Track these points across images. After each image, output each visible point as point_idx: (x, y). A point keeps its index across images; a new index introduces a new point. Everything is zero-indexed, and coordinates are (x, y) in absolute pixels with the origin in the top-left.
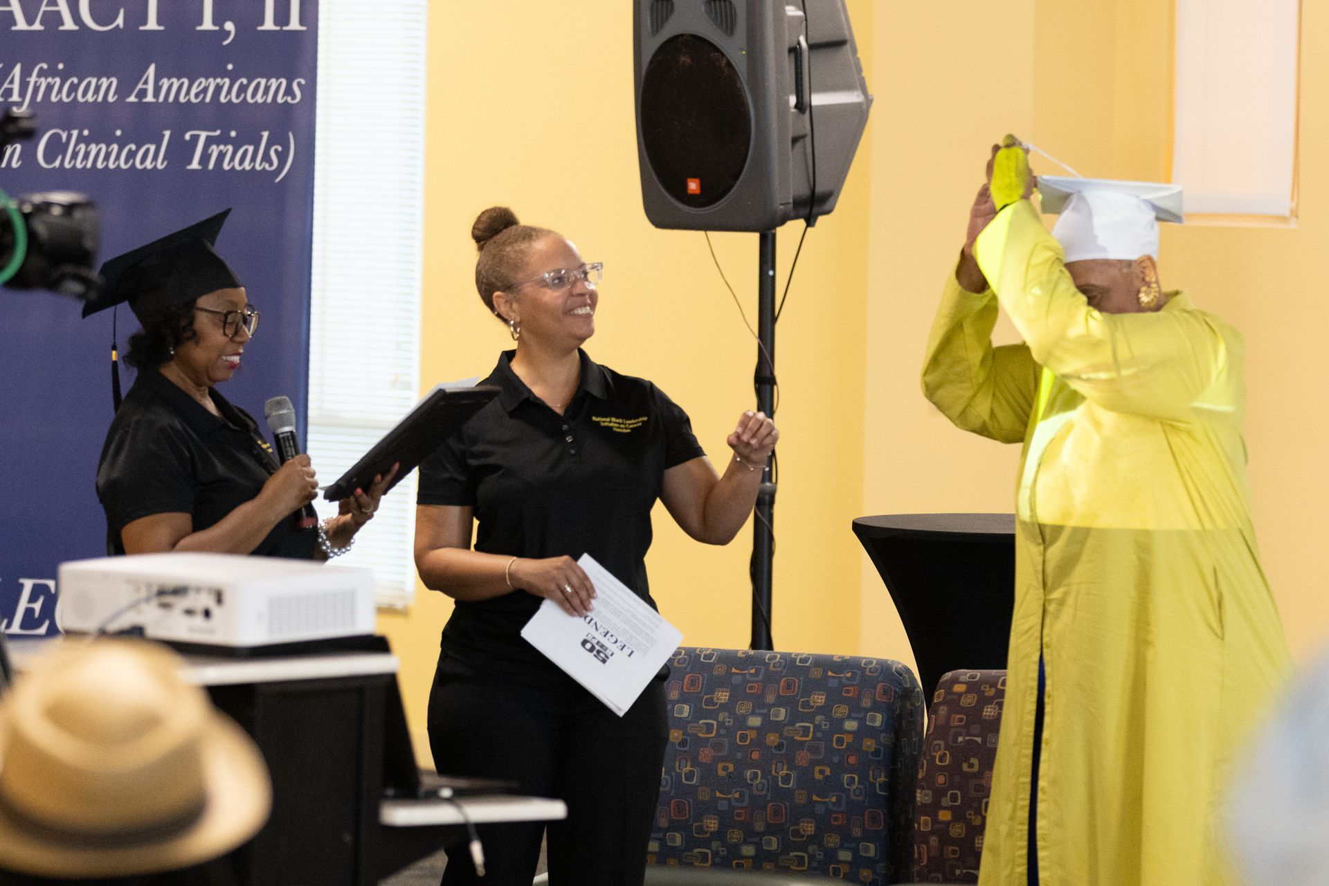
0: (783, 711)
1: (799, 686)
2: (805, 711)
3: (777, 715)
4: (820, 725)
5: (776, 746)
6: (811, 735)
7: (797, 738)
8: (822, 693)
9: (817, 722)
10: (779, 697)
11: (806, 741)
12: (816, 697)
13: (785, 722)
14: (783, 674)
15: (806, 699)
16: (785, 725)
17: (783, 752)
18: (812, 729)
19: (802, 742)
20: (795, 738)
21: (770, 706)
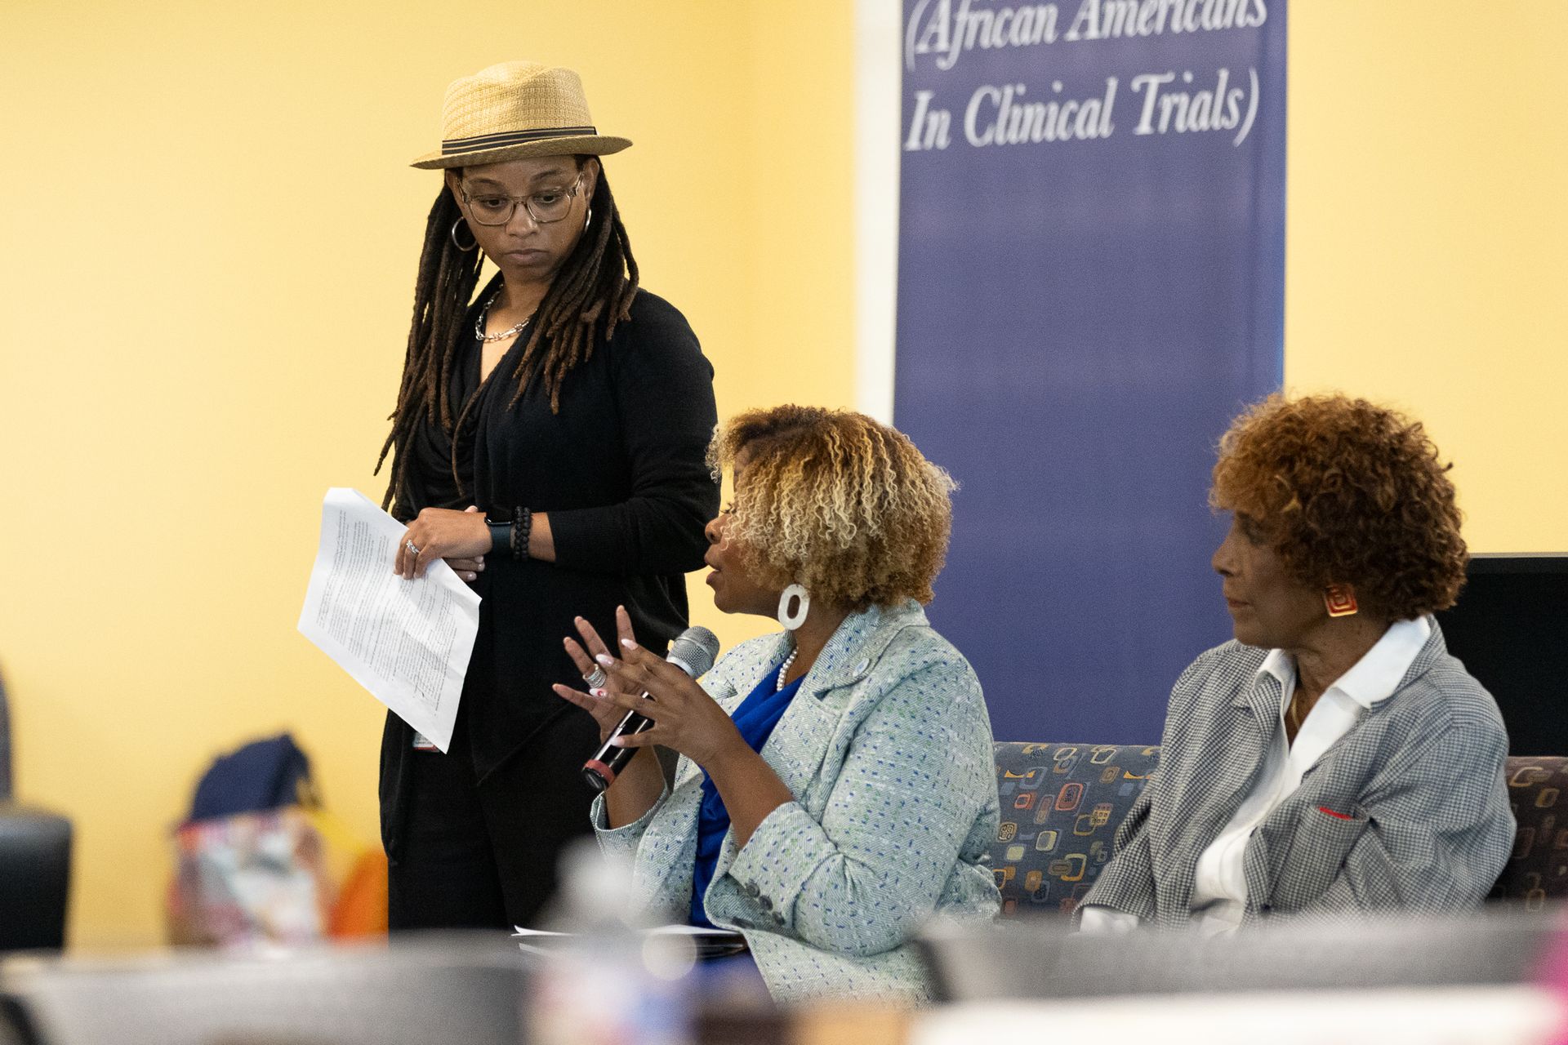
0: (1053, 834)
1: (1082, 796)
2: (1081, 834)
3: (1044, 843)
4: (1096, 856)
5: (1036, 892)
6: (1082, 873)
7: (1065, 878)
8: (1107, 805)
9: (1092, 852)
10: (1053, 813)
11: (1075, 882)
12: (1099, 812)
13: (1052, 853)
14: (1069, 778)
15: (1086, 816)
16: (1053, 857)
17: (1043, 900)
18: (1084, 864)
19: (1068, 882)
20: (1062, 877)
21: (1040, 828)
